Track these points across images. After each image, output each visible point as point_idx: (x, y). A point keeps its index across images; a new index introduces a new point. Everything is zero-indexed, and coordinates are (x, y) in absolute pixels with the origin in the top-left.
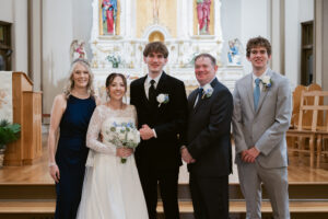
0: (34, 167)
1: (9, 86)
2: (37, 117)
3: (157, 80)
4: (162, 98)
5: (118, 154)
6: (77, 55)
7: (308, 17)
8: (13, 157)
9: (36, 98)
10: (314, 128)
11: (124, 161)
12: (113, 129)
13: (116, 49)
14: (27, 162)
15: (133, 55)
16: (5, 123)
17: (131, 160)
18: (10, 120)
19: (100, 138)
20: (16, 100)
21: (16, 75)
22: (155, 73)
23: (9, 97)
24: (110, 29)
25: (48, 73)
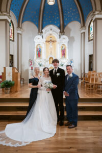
0: (18, 93)
1: (11, 71)
2: (19, 79)
3: (57, 70)
4: (58, 74)
5: (47, 90)
6: (30, 63)
7: (91, 53)
8: (12, 90)
9: (19, 74)
10: (94, 82)
11: (48, 92)
12: (46, 83)
13: (41, 62)
14: (16, 91)
15: (45, 63)
16: (10, 81)
17: (50, 92)
18: (12, 80)
19: (42, 86)
20: (13, 75)
21: (14, 68)
22: (56, 68)
23: (11, 74)
24: (39, 56)
25: (23, 68)
